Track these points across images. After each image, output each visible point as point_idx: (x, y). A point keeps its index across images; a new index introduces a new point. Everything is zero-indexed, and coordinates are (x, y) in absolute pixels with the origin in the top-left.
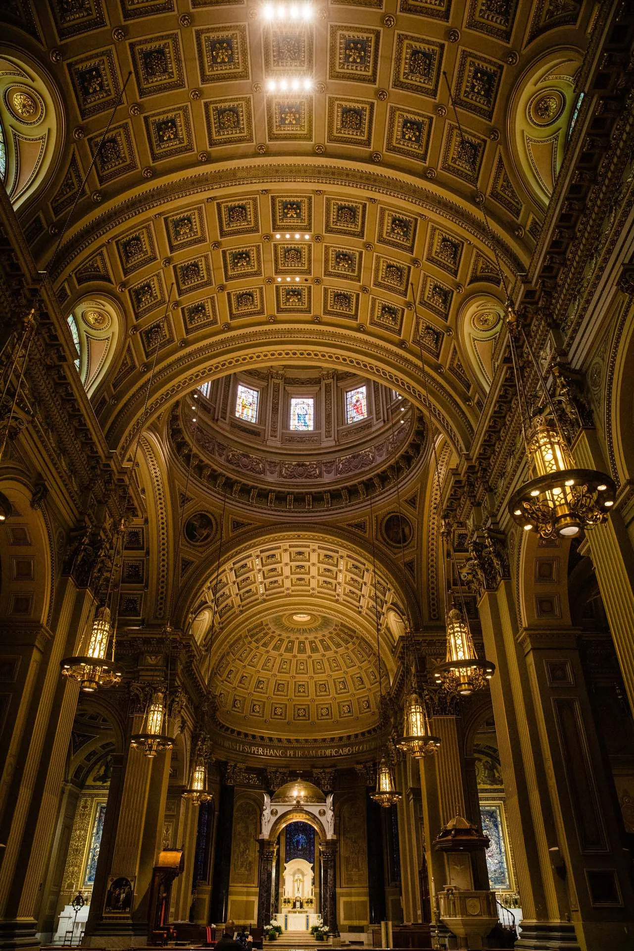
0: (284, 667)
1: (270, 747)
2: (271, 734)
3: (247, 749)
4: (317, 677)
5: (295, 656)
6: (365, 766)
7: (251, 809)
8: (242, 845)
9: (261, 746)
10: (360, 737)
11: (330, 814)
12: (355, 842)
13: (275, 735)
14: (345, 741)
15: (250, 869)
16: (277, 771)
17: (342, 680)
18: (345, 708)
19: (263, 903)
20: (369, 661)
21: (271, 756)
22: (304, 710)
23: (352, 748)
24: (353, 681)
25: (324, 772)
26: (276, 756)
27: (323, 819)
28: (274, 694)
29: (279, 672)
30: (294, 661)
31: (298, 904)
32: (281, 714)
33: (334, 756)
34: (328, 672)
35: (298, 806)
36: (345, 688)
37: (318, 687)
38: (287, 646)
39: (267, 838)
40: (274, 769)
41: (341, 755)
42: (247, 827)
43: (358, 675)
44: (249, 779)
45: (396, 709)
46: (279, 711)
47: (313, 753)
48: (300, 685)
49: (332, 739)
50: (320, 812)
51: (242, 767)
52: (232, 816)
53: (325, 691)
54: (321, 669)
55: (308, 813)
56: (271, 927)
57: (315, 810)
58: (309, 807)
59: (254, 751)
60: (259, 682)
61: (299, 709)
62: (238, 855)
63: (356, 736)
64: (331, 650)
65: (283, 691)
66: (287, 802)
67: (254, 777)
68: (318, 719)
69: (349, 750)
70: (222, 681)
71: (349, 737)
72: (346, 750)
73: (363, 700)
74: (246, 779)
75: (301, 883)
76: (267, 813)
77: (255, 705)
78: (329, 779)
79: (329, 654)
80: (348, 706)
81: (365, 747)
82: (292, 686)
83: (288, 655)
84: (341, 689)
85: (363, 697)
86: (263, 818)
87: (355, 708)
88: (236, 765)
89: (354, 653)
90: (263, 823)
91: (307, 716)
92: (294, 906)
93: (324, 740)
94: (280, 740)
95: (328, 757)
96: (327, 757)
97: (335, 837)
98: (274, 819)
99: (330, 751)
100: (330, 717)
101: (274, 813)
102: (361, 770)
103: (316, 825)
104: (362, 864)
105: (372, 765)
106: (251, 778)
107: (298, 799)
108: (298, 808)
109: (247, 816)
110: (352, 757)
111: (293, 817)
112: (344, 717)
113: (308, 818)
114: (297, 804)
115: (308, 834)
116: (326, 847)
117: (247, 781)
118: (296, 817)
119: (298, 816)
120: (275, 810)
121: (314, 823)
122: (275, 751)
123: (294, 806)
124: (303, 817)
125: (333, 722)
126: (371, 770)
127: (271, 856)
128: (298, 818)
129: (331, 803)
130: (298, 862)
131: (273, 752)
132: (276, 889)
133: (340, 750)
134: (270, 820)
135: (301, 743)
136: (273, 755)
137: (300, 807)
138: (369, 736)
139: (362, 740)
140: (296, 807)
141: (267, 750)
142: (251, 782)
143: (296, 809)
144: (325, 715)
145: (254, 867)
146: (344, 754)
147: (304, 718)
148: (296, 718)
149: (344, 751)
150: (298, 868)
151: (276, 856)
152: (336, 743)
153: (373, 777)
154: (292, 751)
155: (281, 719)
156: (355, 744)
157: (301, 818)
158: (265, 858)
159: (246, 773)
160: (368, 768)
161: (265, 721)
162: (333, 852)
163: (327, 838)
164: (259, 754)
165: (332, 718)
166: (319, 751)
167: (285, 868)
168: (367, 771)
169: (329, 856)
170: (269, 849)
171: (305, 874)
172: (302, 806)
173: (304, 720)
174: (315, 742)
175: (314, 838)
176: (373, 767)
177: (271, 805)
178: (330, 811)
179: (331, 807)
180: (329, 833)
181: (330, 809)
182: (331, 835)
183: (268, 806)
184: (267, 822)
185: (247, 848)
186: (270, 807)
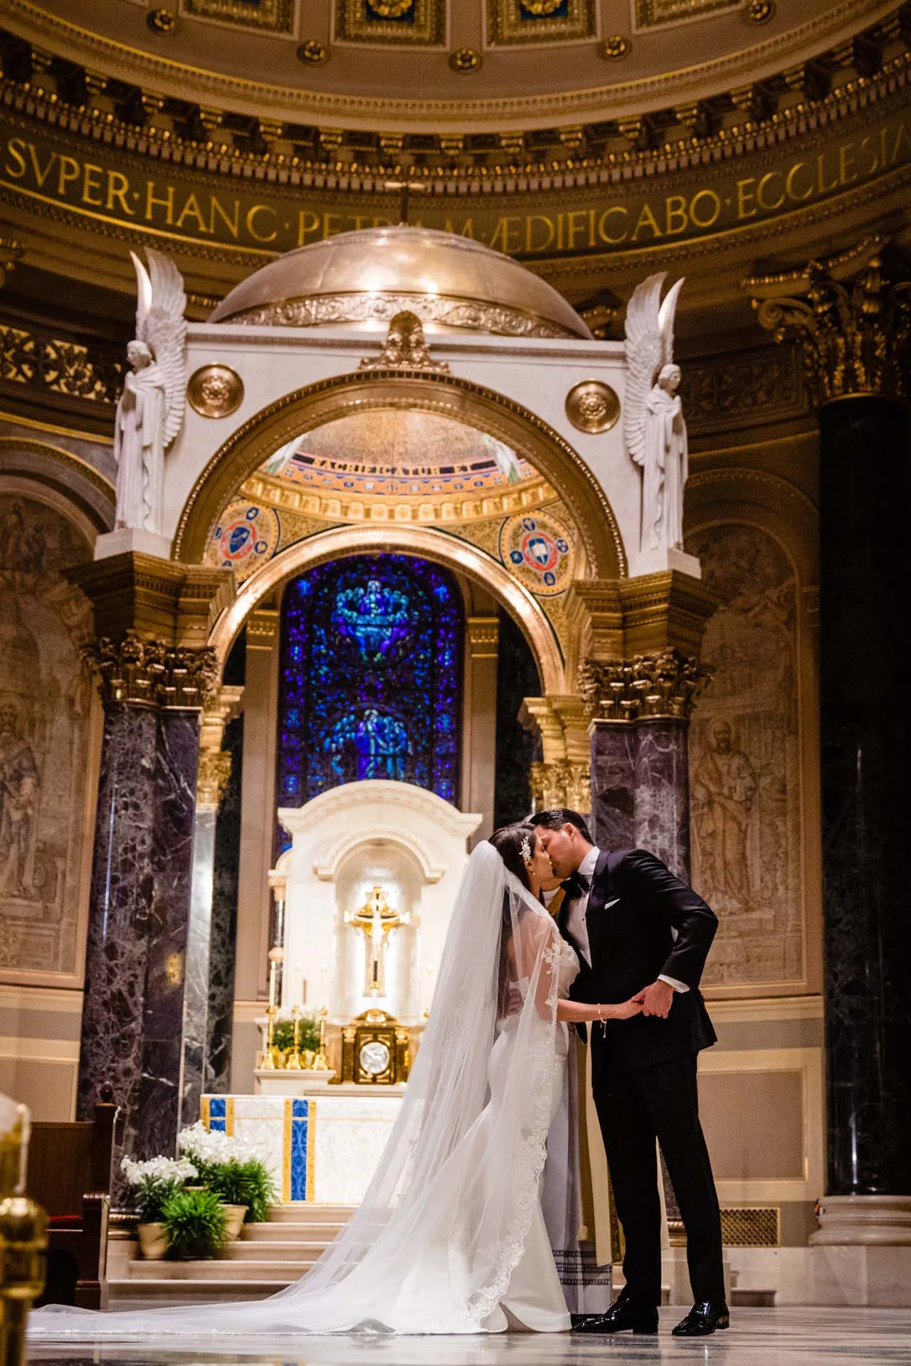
1: (185, 176)
2: (190, 81)
3: (21, 154)
6: (820, 279)
7: (51, 542)
9: (118, 156)
10: (791, 105)
11: (654, 412)
13: (214, 90)
14: (678, 150)
15: (45, 890)
21: (189, 229)
23: (729, 192)
26: (222, 235)
27: (597, 449)
31: (375, 1057)
33: (603, 248)
39: (163, 553)
41: (649, 238)
44: (42, 364)
49: (599, 135)
50: (574, 409)
56: (186, 1170)
57: (538, 383)
59: (75, 185)
63: (767, 94)
67: (71, 358)
68: (495, 37)
69: (705, 206)
71: (711, 118)
72: (681, 209)
74: (20, 359)
75: (395, 937)
76: (154, 387)
91: (424, 14)
92: (350, 1069)
93: (541, 141)
94: (247, 132)
95: (565, 253)
97: (692, 567)
98: (209, 433)
99: (580, 221)
100: (579, 27)
101: (215, 394)
102: (787, 309)
103: (510, 564)
104: (768, 867)
105: (875, 264)
106: (53, 355)
107: (406, 305)
108: (405, 367)
109: (30, 579)
110: (723, 246)
111: (345, 510)
112: (673, 17)
113: (457, 511)
114: (396, 336)
115: (420, 700)
116: (625, 642)
117: (29, 374)
118: (368, 513)
119: (380, 508)
120: (227, 375)
121: (508, 560)
122: (214, 201)
123: (376, 354)
124: (415, 517)
125: (600, 48)
126: (870, 296)
127: (187, 681)
128: (385, 518)
129: (663, 339)
130: (378, 800)
131: (204, 205)
132: (212, 997)
133: (646, 208)
134: (186, 443)
135: (390, 165)
136: (203, 228)
137: (417, 355)
138: (859, 91)
139: (803, 129)
140: (391, 354)
141: (160, 194)
142: (56, 381)
143: (392, 374)
144: (543, 16)
145: (70, 882)
146: (669, 232)
147: (411, 32)
148: (352, 30)
149: (670, 214)
150: (379, 843)
151: (219, 757)
152: (620, 164)
153: (875, 345)
154: (327, 216)
155: (254, 23)
156: (753, 159)
157: (408, 518)
158: (140, 692)
159: (22, 323)
160: (840, 289)
161: (152, 16)
162: (680, 669)
163: (634, 572)
164: (110, 206)
165: (591, 30)
166: (504, 222)
167: (282, 841)
168: (833, 310)
169: (652, 698)
170: (175, 639)
171: (428, 874)
172: (434, 356)
173: (408, 41)
174: (480, 161)
175: (457, 732)
176: (882, 271)
177: (189, 338)
178: (657, 396)
179: (663, 362)
180: (651, 541)
181: (655, 380)
182: (665, 556)
183: (171, 345)
184: (157, 452)
185: (26, 763)
186: (185, 351)
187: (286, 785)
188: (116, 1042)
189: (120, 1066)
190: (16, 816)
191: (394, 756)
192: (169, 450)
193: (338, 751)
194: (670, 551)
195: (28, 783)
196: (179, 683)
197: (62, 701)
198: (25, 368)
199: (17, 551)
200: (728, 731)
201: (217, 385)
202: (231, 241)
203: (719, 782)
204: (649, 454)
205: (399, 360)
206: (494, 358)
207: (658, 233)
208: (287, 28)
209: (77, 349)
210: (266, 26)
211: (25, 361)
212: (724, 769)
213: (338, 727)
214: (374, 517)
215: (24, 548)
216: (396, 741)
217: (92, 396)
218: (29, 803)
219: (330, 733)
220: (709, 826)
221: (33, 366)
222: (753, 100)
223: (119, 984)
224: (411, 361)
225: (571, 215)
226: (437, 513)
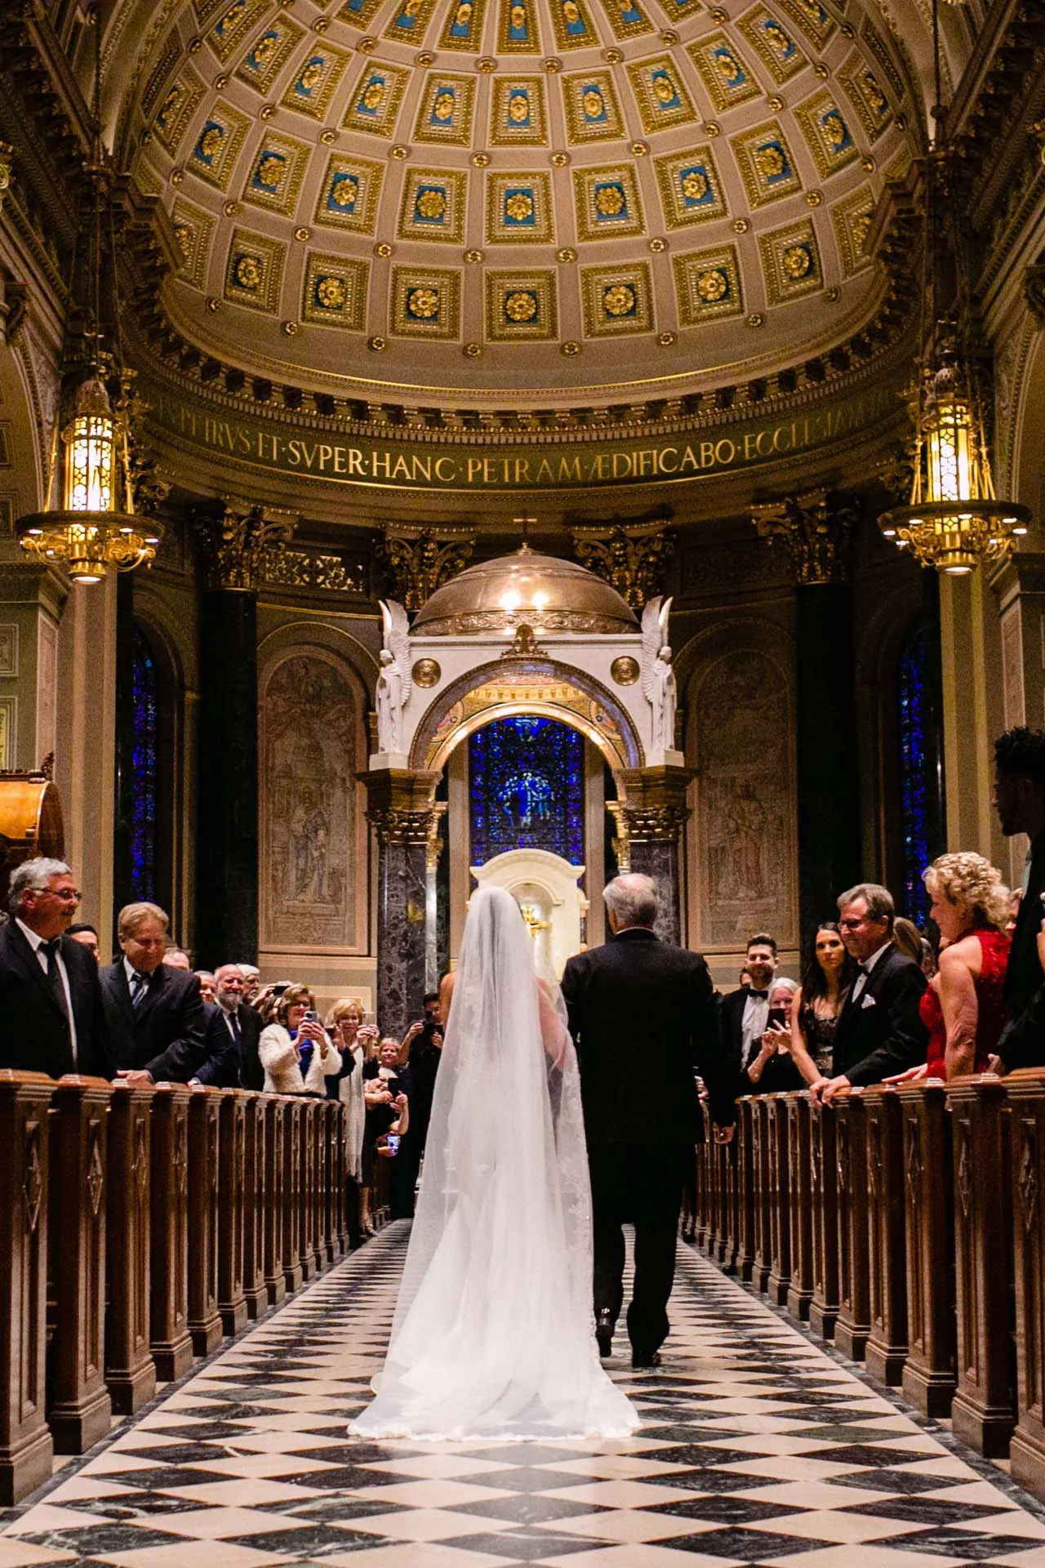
0: (443, 112)
1: (396, 446)
2: (397, 392)
3: (297, 450)
4: (586, 155)
5: (487, 65)
6: (793, 510)
7: (326, 683)
8: (300, 813)
9: (355, 440)
10: (773, 393)
11: (658, 675)
12: (749, 795)
13: (412, 396)
14: (707, 415)
15: (335, 899)
16: (426, 539)
17: (696, 161)
18: (707, 283)
19: (394, 995)
20: (821, 68)
21: (400, 479)
22: (533, 294)
23: (739, 442)
24: (745, 166)
25: (620, 536)
26: (420, 481)
27: (627, 694)
28: (402, 234)
29: (420, 136)
30: (485, 86)
32: (435, 317)
33: (663, 476)
34: (635, 127)
35: (524, 645)
36: (707, 196)
37: (589, 196)
38: (452, 17)
39: (405, 767)
40: (412, 533)
41: (689, 471)
42: (316, 749)
43: (769, 137)
44: (314, 572)
45: (953, 238)
46: (424, 303)
47: (571, 466)
48: (510, 194)
49: (655, 409)
50: (615, 669)
51: (282, 522)
52: (253, 709)
53: (623, 212)
54: (603, 117)
55: (564, 671)
57: (595, 659)
58: (572, 649)
59: (330, 463)
60: (336, 179)
61: (509, 295)
62: (285, 850)
63: (758, 389)
64: (648, 27)
65: (439, 220)
66: (477, 631)
67: (332, 566)
68: (590, 332)
69: (725, 451)
70: (177, 171)
71: (725, 396)
72: (712, 451)
73: (788, 241)
74: (302, 570)
76: (395, 674)
77: (322, 279)
78: (643, 564)
79: (640, 46)
80: (722, 272)
81: (799, 432)
82: (477, 197)
83: (456, 61)
84: (690, 201)
85: (788, 230)
86: (381, 693)
87: (753, 279)
88: (256, 515)
89: (753, 38)
90: (383, 710)
91: (544, 317)
93: (619, 412)
94: (433, 417)
95: (639, 479)
96: (630, 480)
97: (678, 760)
98: (425, 697)
99: (647, 457)
100: (644, 323)
101: (426, 674)
102: (775, 524)
103: (596, 723)
104: (772, 872)
105: (822, 504)
106: (321, 566)
107: (525, 619)
108: (524, 655)
109: (315, 708)
110: (736, 478)
111: (501, 695)
112: (703, 319)
113: (565, 693)
114: (520, 638)
115: (558, 765)
116: (644, 799)
117: (307, 579)
118: (513, 696)
119: (520, 691)
120: (431, 663)
121: (595, 720)
122: (415, 459)
123: (510, 647)
124: (540, 696)
125: (658, 340)
126: (821, 523)
127: (420, 829)
128: (523, 698)
129: (662, 632)
130: (527, 860)
131: (409, 463)
132: (438, 958)
133: (689, 450)
134: (412, 702)
135: (524, 427)
136: (408, 477)
137: (531, 648)
138: (813, 388)
139: (781, 407)
140: (518, 648)
141: (381, 459)
142: (323, 582)
143: (518, 659)
144: (621, 315)
145: (349, 890)
146: (703, 466)
147: (534, 329)
148: (498, 332)
149: (703, 454)
150: (528, 884)
151: (436, 841)
152: (671, 422)
153: (827, 550)
154: (486, 461)
155: (435, 335)
156: (753, 424)
157: (537, 697)
158: (396, 838)
159: (302, 548)
160: (806, 515)
161: (370, 343)
162: (672, 814)
163: (648, 765)
164: (351, 471)
165: (651, 326)
166: (599, 459)
167: (474, 884)
168: (801, 529)
169: (657, 830)
170: (411, 807)
171: (555, 902)
172: (540, 647)
173: (533, 337)
174: (582, 421)
175: (582, 785)
176: (828, 508)
177: (412, 645)
178: (659, 664)
179: (662, 645)
180: (657, 746)
181: (658, 655)
182: (662, 753)
183: (402, 649)
184: (398, 709)
185: (320, 822)
186: (409, 652)
187: (476, 823)
188: (394, 1014)
189: (397, 1025)
190: (316, 854)
191: (543, 801)
192: (403, 707)
193: (508, 800)
194: (666, 752)
195: (321, 833)
196: (416, 830)
197: (338, 780)
198: (305, 576)
199: (307, 691)
200: (747, 786)
201: (427, 670)
202: (425, 483)
203: (743, 818)
204: (655, 696)
205: (521, 652)
206: (573, 646)
207: (696, 467)
208: (455, 335)
209: (335, 559)
210: (442, 336)
211: (305, 572)
212: (746, 809)
213: (507, 784)
214: (517, 698)
215: (311, 689)
216: (544, 791)
217: (345, 588)
218: (323, 845)
219: (503, 789)
220: (737, 845)
221: (310, 574)
222: (749, 391)
223: (394, 985)
224: (528, 652)
225: (641, 453)
226: (553, 694)
